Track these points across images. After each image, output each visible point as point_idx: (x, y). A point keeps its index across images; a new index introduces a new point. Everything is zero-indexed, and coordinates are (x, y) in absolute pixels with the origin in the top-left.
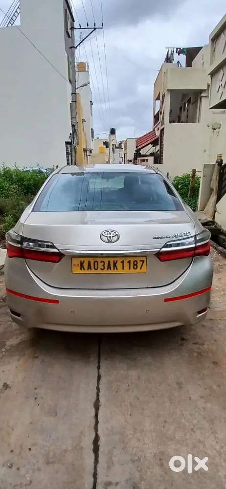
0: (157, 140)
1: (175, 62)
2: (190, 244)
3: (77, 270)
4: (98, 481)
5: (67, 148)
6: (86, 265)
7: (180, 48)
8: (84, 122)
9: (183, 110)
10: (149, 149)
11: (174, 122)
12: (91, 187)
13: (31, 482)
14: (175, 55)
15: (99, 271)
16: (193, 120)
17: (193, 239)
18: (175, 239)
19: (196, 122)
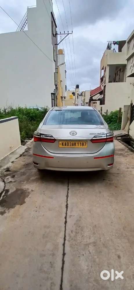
0: (102, 91)
1: (112, 49)
2: (104, 137)
3: (61, 146)
4: (67, 215)
5: (52, 96)
6: (64, 144)
7: (115, 41)
8: (61, 82)
9: (117, 74)
10: (98, 96)
11: (111, 82)
12: (66, 117)
13: (44, 215)
14: (113, 45)
15: (69, 146)
16: (122, 81)
17: (106, 135)
18: (98, 134)
19: (123, 82)
